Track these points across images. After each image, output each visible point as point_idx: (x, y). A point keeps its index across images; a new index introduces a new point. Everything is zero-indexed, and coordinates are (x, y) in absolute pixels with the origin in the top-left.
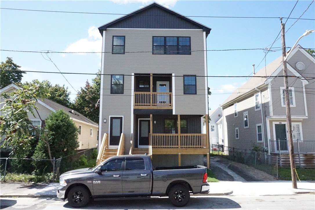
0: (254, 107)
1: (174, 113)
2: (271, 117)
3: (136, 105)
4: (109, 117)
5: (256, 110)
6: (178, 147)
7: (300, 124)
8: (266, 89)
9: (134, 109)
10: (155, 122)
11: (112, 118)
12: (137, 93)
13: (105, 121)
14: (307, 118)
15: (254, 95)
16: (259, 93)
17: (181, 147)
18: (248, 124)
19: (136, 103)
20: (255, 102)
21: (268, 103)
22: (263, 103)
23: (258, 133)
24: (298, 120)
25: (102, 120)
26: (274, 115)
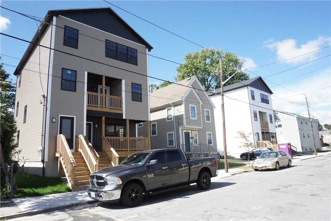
0: (166, 118)
1: (124, 118)
2: (185, 126)
3: (88, 106)
4: (58, 116)
5: (167, 121)
6: (127, 151)
7: (197, 132)
8: (181, 104)
9: (87, 110)
10: (96, 126)
11: (62, 118)
12: (90, 93)
13: (54, 120)
14: (202, 128)
15: (165, 109)
16: (172, 108)
17: (130, 151)
18: (157, 133)
19: (89, 103)
20: (167, 114)
21: (182, 115)
22: (176, 115)
23: (169, 139)
24: (196, 129)
25: (50, 119)
26: (186, 125)
